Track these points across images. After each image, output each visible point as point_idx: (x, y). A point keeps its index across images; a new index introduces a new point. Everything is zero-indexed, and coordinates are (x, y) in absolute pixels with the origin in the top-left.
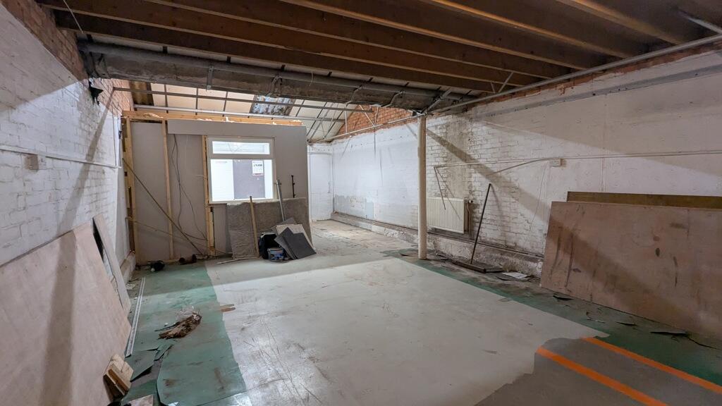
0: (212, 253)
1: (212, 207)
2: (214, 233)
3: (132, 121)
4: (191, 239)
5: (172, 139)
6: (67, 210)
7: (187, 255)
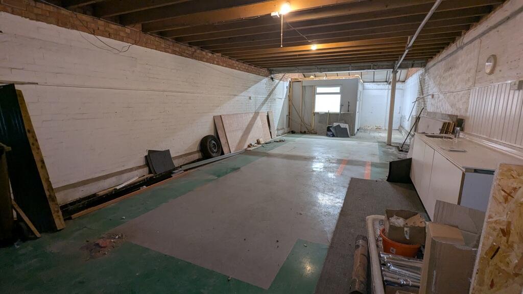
0: (313, 132)
1: (315, 114)
2: (314, 123)
3: (293, 82)
4: (307, 126)
5: (304, 87)
6: (259, 108)
7: (303, 131)
